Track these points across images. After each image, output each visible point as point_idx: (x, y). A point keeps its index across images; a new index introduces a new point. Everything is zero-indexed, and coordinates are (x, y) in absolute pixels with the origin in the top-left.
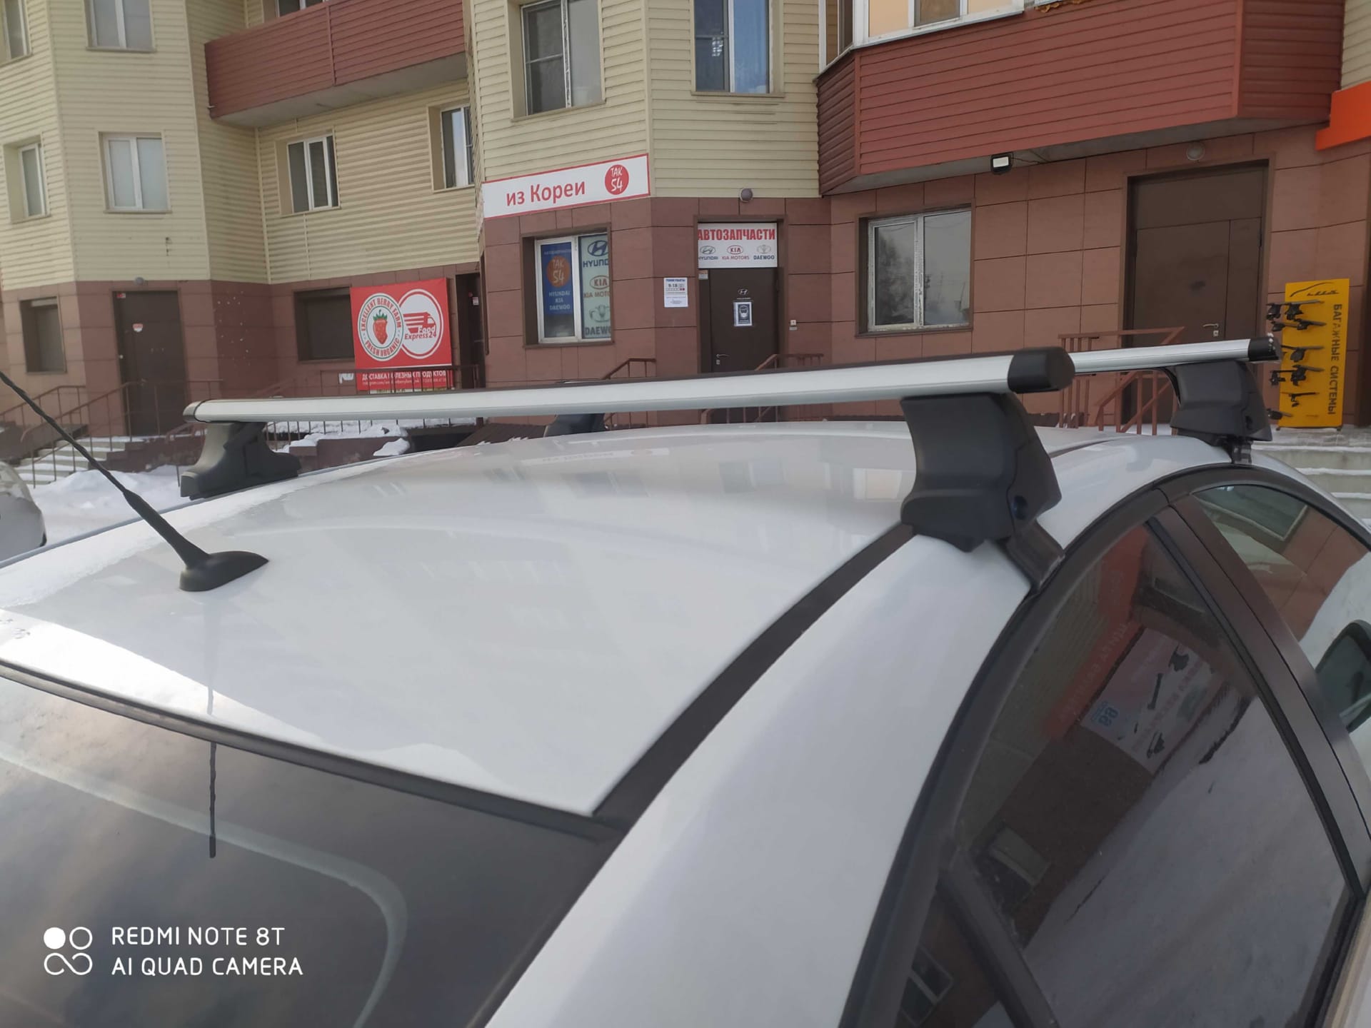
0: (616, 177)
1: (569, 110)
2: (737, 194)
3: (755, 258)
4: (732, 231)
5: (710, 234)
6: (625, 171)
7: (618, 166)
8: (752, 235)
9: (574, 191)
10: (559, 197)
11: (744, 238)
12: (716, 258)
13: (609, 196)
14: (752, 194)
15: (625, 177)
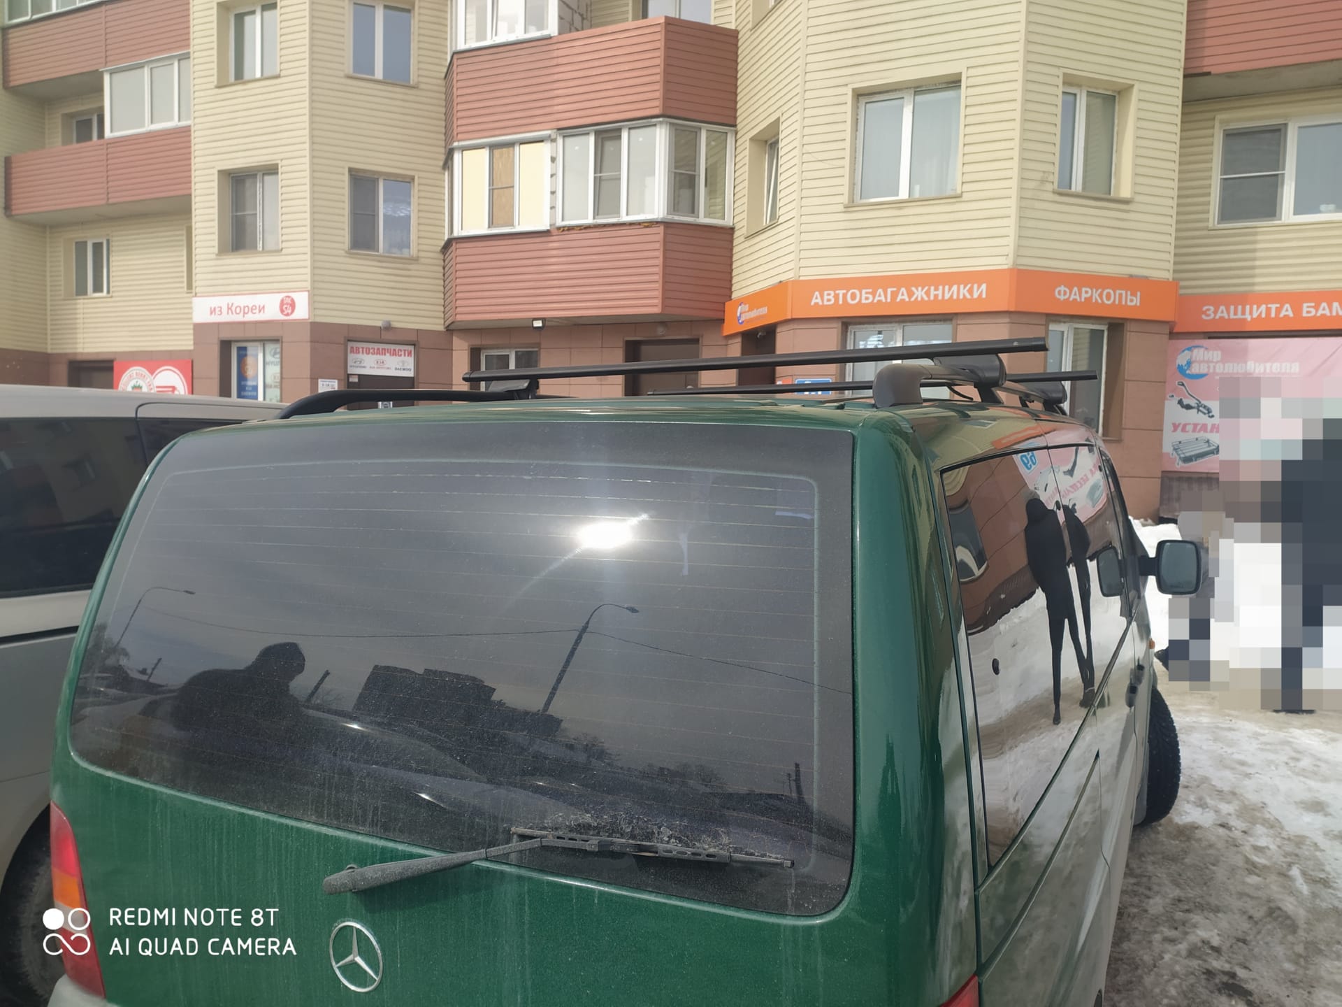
0: (287, 304)
1: (260, 252)
2: (379, 324)
3: (396, 369)
4: (378, 349)
5: (361, 350)
6: (293, 301)
7: (289, 297)
8: (394, 353)
9: (257, 311)
10: (247, 313)
11: (388, 355)
12: (364, 367)
13: (282, 317)
14: (390, 325)
15: (293, 305)
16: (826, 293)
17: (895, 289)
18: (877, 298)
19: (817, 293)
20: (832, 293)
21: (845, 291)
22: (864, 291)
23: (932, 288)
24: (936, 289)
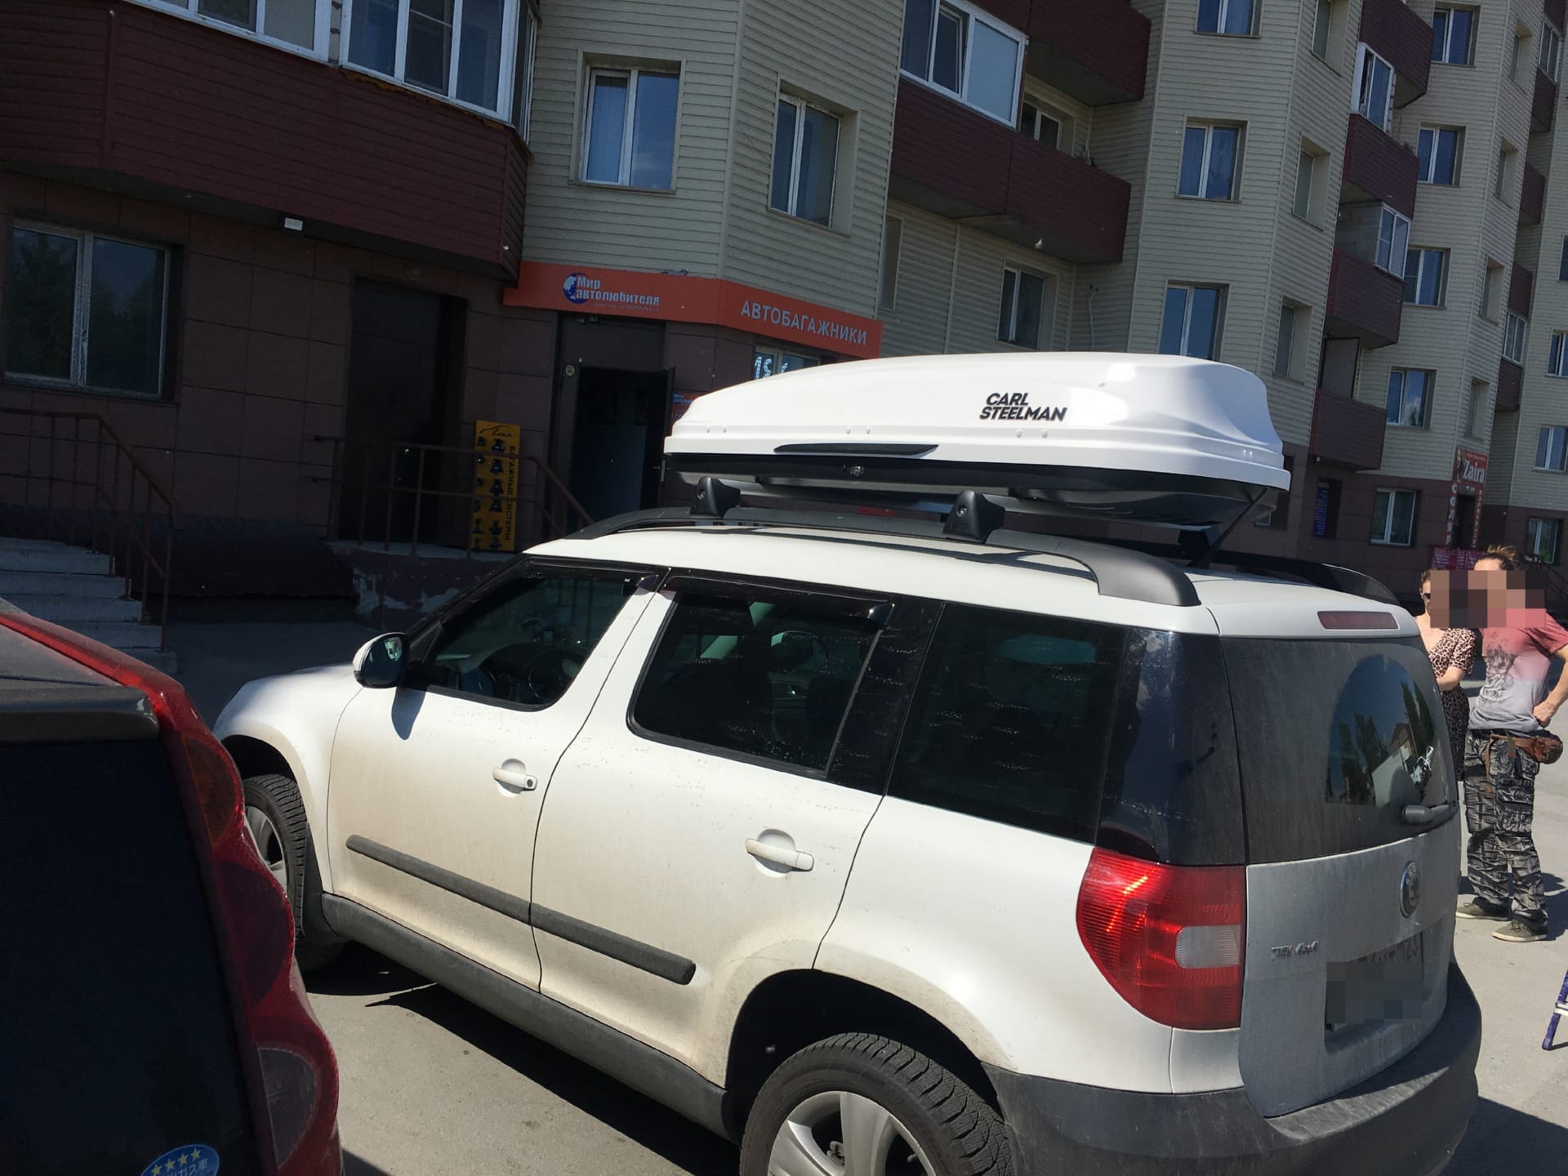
16: (754, 304)
17: (806, 317)
18: (794, 323)
19: (747, 303)
20: (759, 308)
21: (769, 308)
22: (785, 312)
23: (833, 325)
24: (835, 328)
